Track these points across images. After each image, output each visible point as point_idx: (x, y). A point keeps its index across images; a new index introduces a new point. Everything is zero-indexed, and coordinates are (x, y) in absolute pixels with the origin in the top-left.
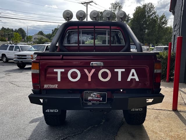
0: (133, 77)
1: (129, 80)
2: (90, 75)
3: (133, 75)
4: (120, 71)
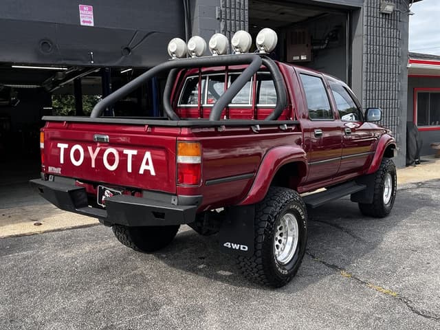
0: (147, 168)
1: (141, 172)
2: (93, 156)
3: (147, 163)
4: (130, 153)
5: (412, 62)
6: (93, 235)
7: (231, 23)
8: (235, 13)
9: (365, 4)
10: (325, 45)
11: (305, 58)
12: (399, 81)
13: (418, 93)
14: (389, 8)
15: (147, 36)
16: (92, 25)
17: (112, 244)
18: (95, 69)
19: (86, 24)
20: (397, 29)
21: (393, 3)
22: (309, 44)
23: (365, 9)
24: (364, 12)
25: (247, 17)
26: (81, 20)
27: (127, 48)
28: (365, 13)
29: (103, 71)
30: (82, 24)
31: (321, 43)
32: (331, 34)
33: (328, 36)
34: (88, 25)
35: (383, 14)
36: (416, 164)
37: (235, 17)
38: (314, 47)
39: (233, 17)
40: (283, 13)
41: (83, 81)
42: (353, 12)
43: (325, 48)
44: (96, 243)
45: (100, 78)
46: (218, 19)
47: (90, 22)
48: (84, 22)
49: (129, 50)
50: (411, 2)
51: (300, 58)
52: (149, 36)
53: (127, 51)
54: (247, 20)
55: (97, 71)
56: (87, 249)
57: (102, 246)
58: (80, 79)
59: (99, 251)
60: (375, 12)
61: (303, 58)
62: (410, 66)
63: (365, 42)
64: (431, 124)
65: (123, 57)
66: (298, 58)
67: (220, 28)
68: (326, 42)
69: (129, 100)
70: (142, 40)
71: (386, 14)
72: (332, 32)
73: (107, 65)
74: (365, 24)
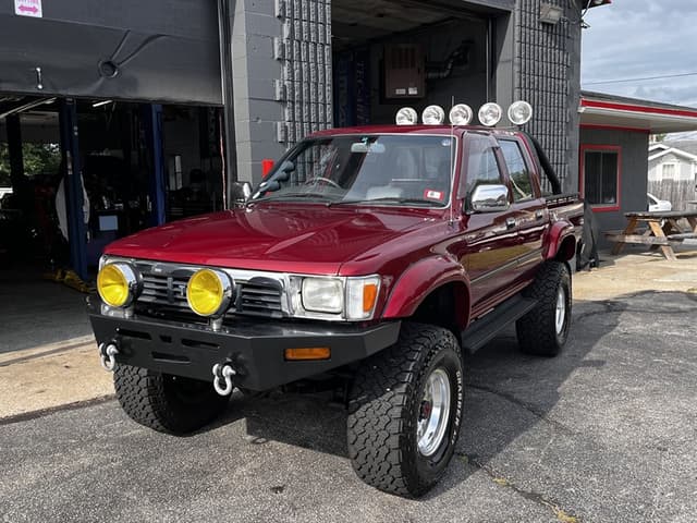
5: (586, 103)
6: (45, 439)
7: (301, 25)
8: (309, 9)
9: (517, 6)
10: (448, 72)
11: (416, 92)
12: (567, 134)
13: (586, 153)
14: (554, 15)
15: (147, 42)
16: (39, 15)
17: (87, 462)
18: (46, 99)
19: (26, 13)
20: (564, 50)
21: (558, 7)
22: (423, 70)
23: (517, 13)
24: (515, 18)
25: (328, 16)
26: (17, 4)
27: (109, 63)
28: (517, 21)
29: (60, 104)
30: (18, 12)
31: (439, 67)
32: (456, 53)
33: (451, 57)
34: (31, 14)
35: (544, 24)
36: (591, 266)
37: (309, 16)
38: (430, 75)
39: (304, 16)
40: (381, 15)
41: (24, 119)
42: (497, 18)
43: (448, 76)
44: (53, 460)
45: (56, 114)
46: (279, 17)
47: (35, 10)
48: (22, 8)
49: (111, 66)
50: (584, 7)
51: (407, 91)
52: (151, 43)
53: (109, 68)
54: (328, 22)
55: (48, 102)
56: (32, 477)
57: (63, 466)
58: (17, 115)
59: (58, 483)
60: (532, 20)
61: (412, 92)
62: (582, 110)
63: (517, 69)
64: (603, 203)
65: (102, 79)
66: (403, 92)
67: (282, 33)
68: (449, 67)
69: (109, 154)
70: (138, 49)
71: (548, 24)
72: (458, 50)
73: (71, 93)
74: (517, 38)
